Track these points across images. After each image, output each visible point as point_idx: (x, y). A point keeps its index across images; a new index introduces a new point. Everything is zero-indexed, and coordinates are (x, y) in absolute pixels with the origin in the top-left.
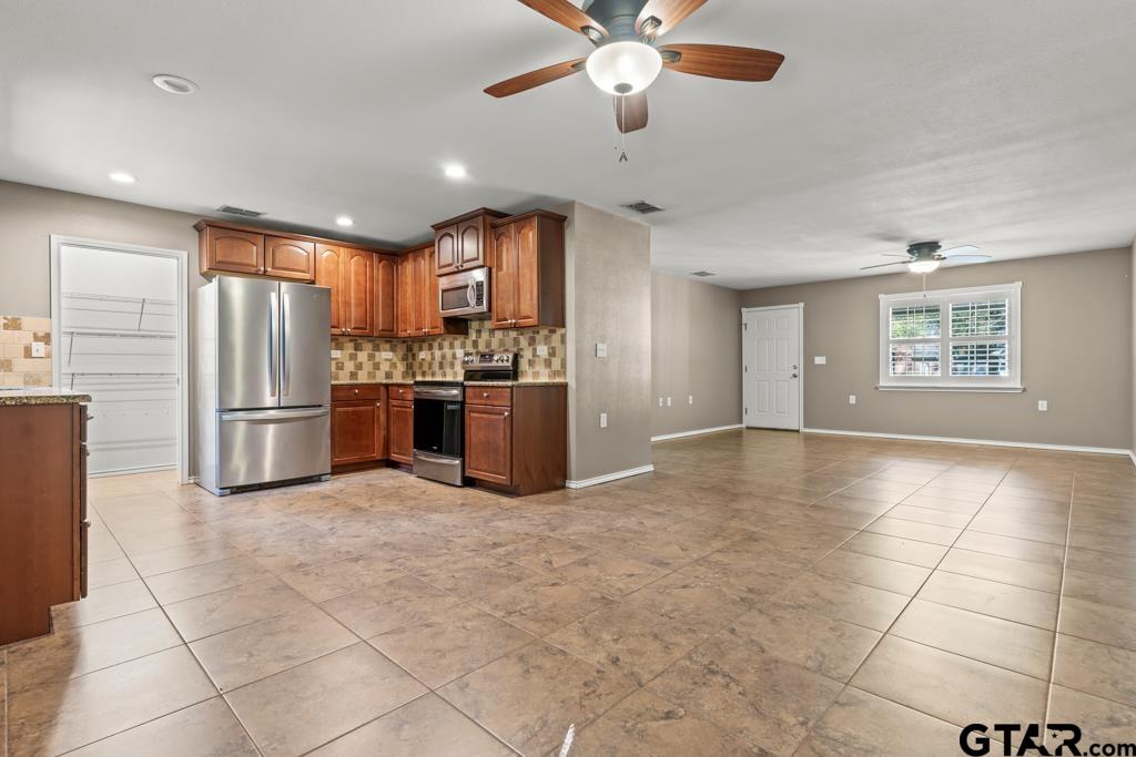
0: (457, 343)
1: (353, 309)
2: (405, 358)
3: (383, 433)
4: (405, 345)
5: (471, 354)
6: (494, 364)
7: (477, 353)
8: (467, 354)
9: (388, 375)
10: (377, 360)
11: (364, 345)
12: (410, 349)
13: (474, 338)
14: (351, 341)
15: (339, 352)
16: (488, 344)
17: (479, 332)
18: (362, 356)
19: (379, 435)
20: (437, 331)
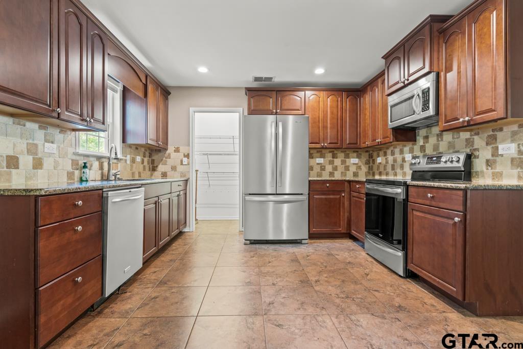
0: (406, 149)
1: (329, 130)
2: (367, 163)
3: (346, 215)
4: (368, 154)
5: (418, 157)
6: (442, 165)
7: (424, 156)
8: (414, 158)
9: (355, 174)
10: (347, 164)
11: (339, 155)
12: (371, 156)
13: (421, 143)
14: (330, 152)
15: (322, 159)
16: (436, 148)
17: (426, 138)
18: (337, 162)
19: (344, 216)
20: (387, 140)
